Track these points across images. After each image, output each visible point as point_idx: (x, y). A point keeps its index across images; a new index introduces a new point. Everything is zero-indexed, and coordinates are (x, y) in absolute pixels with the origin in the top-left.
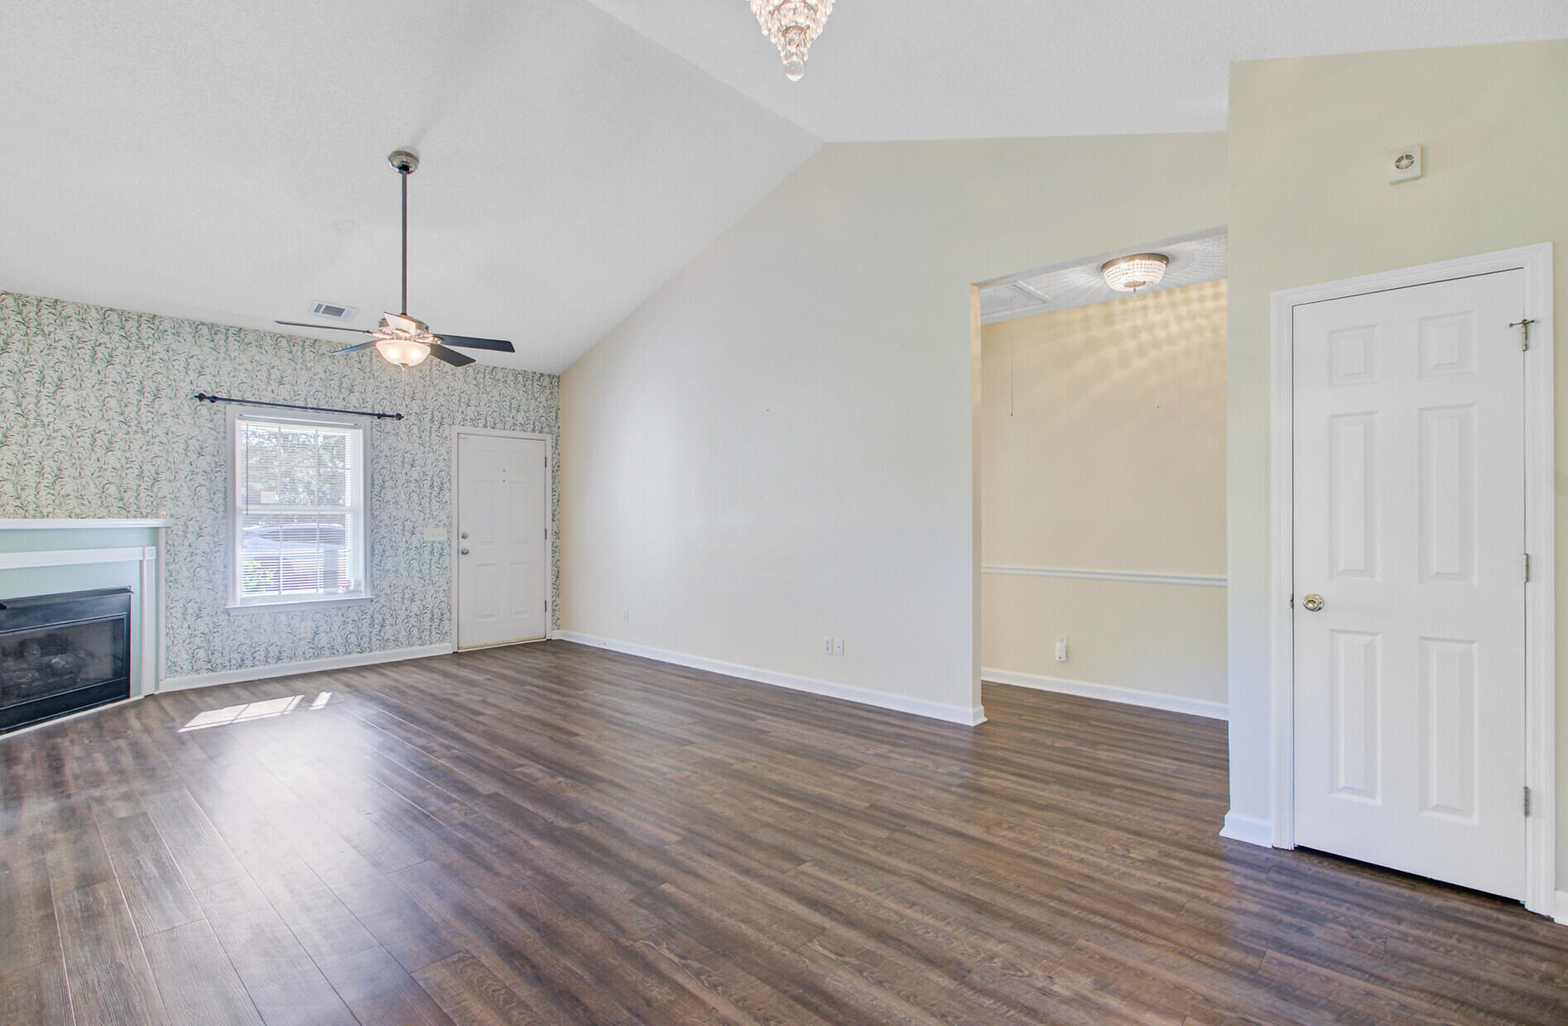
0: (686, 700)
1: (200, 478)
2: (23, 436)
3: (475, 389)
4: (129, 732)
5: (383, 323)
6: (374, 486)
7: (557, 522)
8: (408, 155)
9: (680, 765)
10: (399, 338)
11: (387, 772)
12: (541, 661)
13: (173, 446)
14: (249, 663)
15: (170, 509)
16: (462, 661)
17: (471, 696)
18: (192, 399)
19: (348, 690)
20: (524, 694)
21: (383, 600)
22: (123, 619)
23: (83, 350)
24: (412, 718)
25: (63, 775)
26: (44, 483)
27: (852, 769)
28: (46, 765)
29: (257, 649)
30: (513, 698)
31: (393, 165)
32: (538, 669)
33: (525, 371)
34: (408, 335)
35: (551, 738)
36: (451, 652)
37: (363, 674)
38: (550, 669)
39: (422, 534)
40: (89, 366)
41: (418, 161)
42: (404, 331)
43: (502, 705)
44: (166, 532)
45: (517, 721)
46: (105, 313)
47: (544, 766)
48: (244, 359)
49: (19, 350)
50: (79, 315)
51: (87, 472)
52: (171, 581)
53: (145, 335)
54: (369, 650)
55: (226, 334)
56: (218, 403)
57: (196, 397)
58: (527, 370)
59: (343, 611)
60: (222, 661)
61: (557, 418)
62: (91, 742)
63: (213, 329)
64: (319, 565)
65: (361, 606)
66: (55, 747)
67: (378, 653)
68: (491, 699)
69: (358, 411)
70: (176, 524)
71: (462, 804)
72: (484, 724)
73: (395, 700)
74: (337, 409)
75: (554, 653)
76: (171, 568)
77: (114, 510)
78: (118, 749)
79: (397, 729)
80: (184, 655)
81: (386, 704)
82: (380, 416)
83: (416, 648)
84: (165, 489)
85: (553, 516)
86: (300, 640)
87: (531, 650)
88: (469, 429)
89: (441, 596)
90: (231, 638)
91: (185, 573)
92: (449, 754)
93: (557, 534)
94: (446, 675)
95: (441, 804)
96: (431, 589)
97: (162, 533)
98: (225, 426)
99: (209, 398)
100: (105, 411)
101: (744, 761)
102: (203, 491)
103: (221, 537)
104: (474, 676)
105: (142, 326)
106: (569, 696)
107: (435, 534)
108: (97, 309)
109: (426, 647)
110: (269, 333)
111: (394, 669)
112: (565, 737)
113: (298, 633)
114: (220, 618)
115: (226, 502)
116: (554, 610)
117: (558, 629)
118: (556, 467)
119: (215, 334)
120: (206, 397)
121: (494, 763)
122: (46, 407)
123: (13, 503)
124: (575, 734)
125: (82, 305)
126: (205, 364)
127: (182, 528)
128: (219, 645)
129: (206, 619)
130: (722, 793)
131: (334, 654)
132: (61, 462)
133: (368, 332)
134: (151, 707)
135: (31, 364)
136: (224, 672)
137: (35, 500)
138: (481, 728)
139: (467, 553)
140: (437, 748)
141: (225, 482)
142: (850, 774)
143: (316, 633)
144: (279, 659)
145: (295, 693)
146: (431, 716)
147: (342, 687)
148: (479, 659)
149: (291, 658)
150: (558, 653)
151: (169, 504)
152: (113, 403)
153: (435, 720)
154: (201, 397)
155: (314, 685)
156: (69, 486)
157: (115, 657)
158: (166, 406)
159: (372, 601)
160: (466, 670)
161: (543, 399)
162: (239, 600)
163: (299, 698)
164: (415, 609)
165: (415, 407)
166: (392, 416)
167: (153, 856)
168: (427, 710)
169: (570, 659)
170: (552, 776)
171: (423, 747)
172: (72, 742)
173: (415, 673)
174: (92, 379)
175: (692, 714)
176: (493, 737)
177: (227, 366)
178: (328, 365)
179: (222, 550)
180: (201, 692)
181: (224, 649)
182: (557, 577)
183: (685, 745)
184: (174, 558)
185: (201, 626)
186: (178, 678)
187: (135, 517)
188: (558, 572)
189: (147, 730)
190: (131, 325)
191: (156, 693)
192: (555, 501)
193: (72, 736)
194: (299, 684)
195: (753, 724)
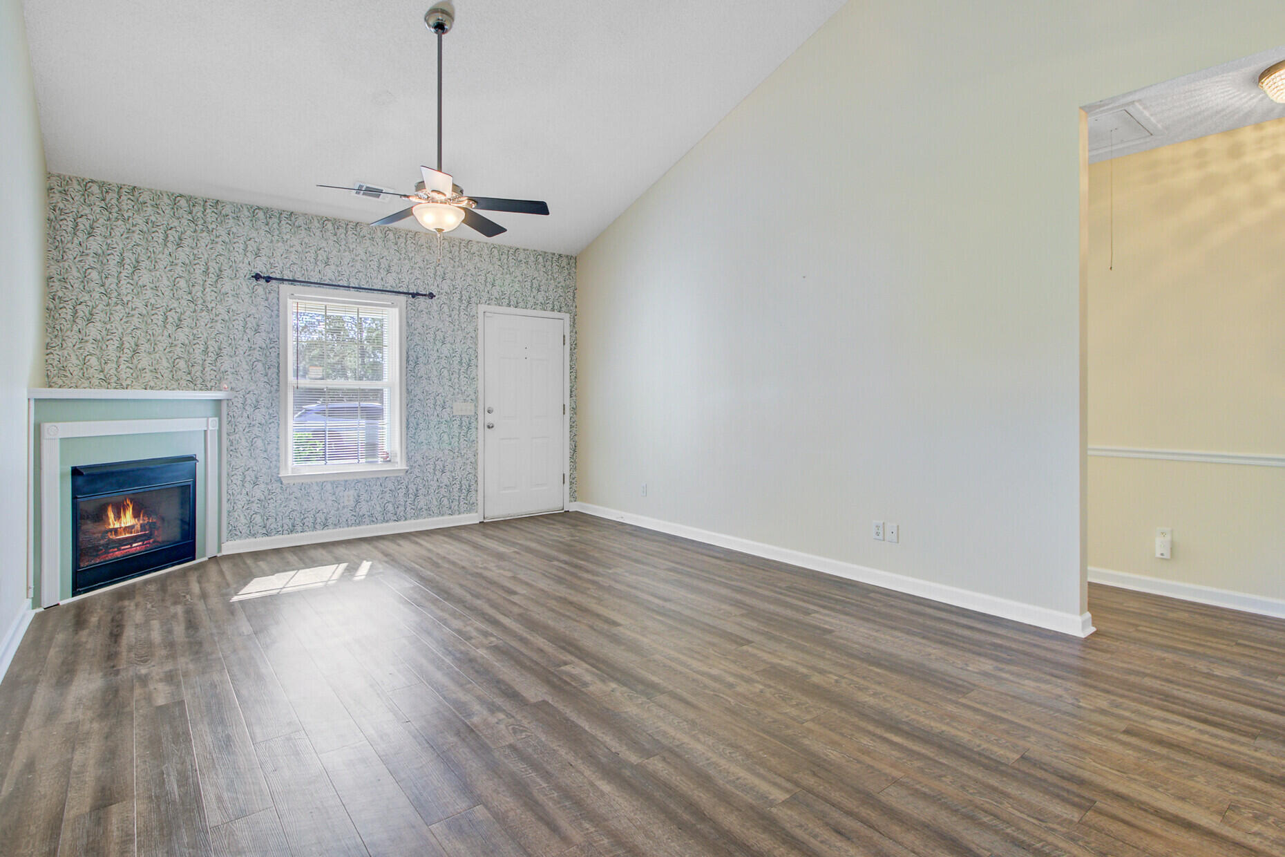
0: (727, 586)
1: (257, 354)
2: (106, 315)
3: (499, 270)
4: (188, 597)
5: (421, 186)
6: (410, 363)
7: (574, 398)
8: (443, 12)
9: (745, 672)
10: (434, 201)
11: (424, 662)
12: (561, 533)
13: (234, 323)
14: (299, 529)
15: (231, 383)
16: (489, 532)
17: (502, 571)
18: (249, 279)
19: (385, 559)
20: (554, 571)
21: (416, 471)
22: (190, 485)
23: (157, 233)
24: (447, 594)
25: (119, 646)
26: (124, 357)
27: (964, 694)
28: (108, 632)
29: (306, 516)
30: (544, 574)
31: (429, 25)
32: (561, 542)
33: (545, 253)
34: (443, 198)
35: (591, 627)
36: (478, 522)
37: (398, 542)
38: (573, 543)
39: (452, 408)
40: (161, 249)
41: (453, 20)
42: (439, 192)
43: (533, 583)
44: (228, 404)
45: (553, 603)
46: (175, 198)
47: (592, 665)
48: (295, 241)
49: (103, 234)
50: (153, 201)
51: (160, 347)
52: (232, 450)
53: (209, 220)
54: (404, 519)
55: (279, 217)
56: (273, 283)
57: (253, 277)
58: (547, 251)
59: (381, 481)
60: (276, 527)
61: (574, 297)
62: (153, 607)
63: (268, 212)
64: (361, 437)
65: (398, 477)
66: (121, 612)
67: (413, 521)
68: (521, 576)
69: (395, 290)
70: (236, 397)
71: (508, 715)
72: (520, 606)
73: (429, 573)
74: (376, 288)
75: (574, 526)
76: (231, 438)
77: (184, 383)
78: (175, 616)
79: (433, 607)
80: (243, 521)
81: (421, 576)
82: (414, 295)
83: (447, 517)
84: (226, 363)
85: (571, 392)
86: (344, 507)
87: (551, 522)
88: (493, 308)
89: (469, 468)
90: (284, 505)
91: (244, 442)
92: (486, 642)
93: (574, 410)
94: (476, 546)
95: (485, 713)
96: (460, 461)
97: (224, 406)
98: (278, 305)
99: (264, 278)
100: (175, 291)
101: (822, 672)
102: (260, 366)
103: (274, 409)
104: (502, 549)
105: (207, 211)
106: (597, 574)
107: (461, 408)
108: (168, 195)
109: (456, 517)
110: (316, 216)
111: (427, 538)
112: (606, 627)
113: (341, 501)
114: (274, 485)
115: (279, 376)
116: (571, 483)
117: (575, 501)
118: (575, 347)
119: (270, 218)
120: (261, 277)
121: (535, 657)
122: (125, 288)
123: (98, 376)
124: (615, 624)
125: (156, 191)
126: (261, 247)
127: (241, 400)
128: (273, 511)
129: (262, 486)
130: (813, 720)
131: (373, 521)
132: (138, 338)
133: (405, 196)
134: (213, 569)
135: (113, 246)
136: (278, 537)
137: (116, 373)
138: (516, 610)
139: (492, 427)
140: (474, 634)
141: (279, 358)
142: (963, 700)
143: (358, 502)
144: (325, 526)
145: (338, 561)
146: (465, 593)
147: (380, 556)
148: (505, 531)
149: (335, 525)
150: (577, 525)
151: (230, 377)
152: (182, 283)
153: (468, 597)
154: (257, 277)
155: (355, 553)
156: (144, 361)
157: (183, 521)
158: (227, 286)
159: (407, 472)
160: (492, 541)
161: (561, 279)
162: (290, 469)
163: (344, 565)
164: (445, 480)
165: (446, 286)
166: (425, 295)
167: (179, 766)
168: (461, 586)
169: (591, 533)
170: (603, 681)
171: (459, 632)
172: (137, 605)
173: (446, 542)
174: (164, 260)
175: (737, 604)
176: (532, 625)
177: (281, 248)
178: (368, 247)
179: (275, 422)
180: (256, 555)
181: (277, 515)
182: (575, 451)
183: (743, 645)
184: (235, 429)
185: (258, 493)
186: (238, 542)
187: (201, 389)
188: (575, 447)
189: (204, 596)
190: (198, 210)
191: (219, 555)
192: (573, 377)
193: (139, 598)
194: (341, 551)
195: (808, 619)
